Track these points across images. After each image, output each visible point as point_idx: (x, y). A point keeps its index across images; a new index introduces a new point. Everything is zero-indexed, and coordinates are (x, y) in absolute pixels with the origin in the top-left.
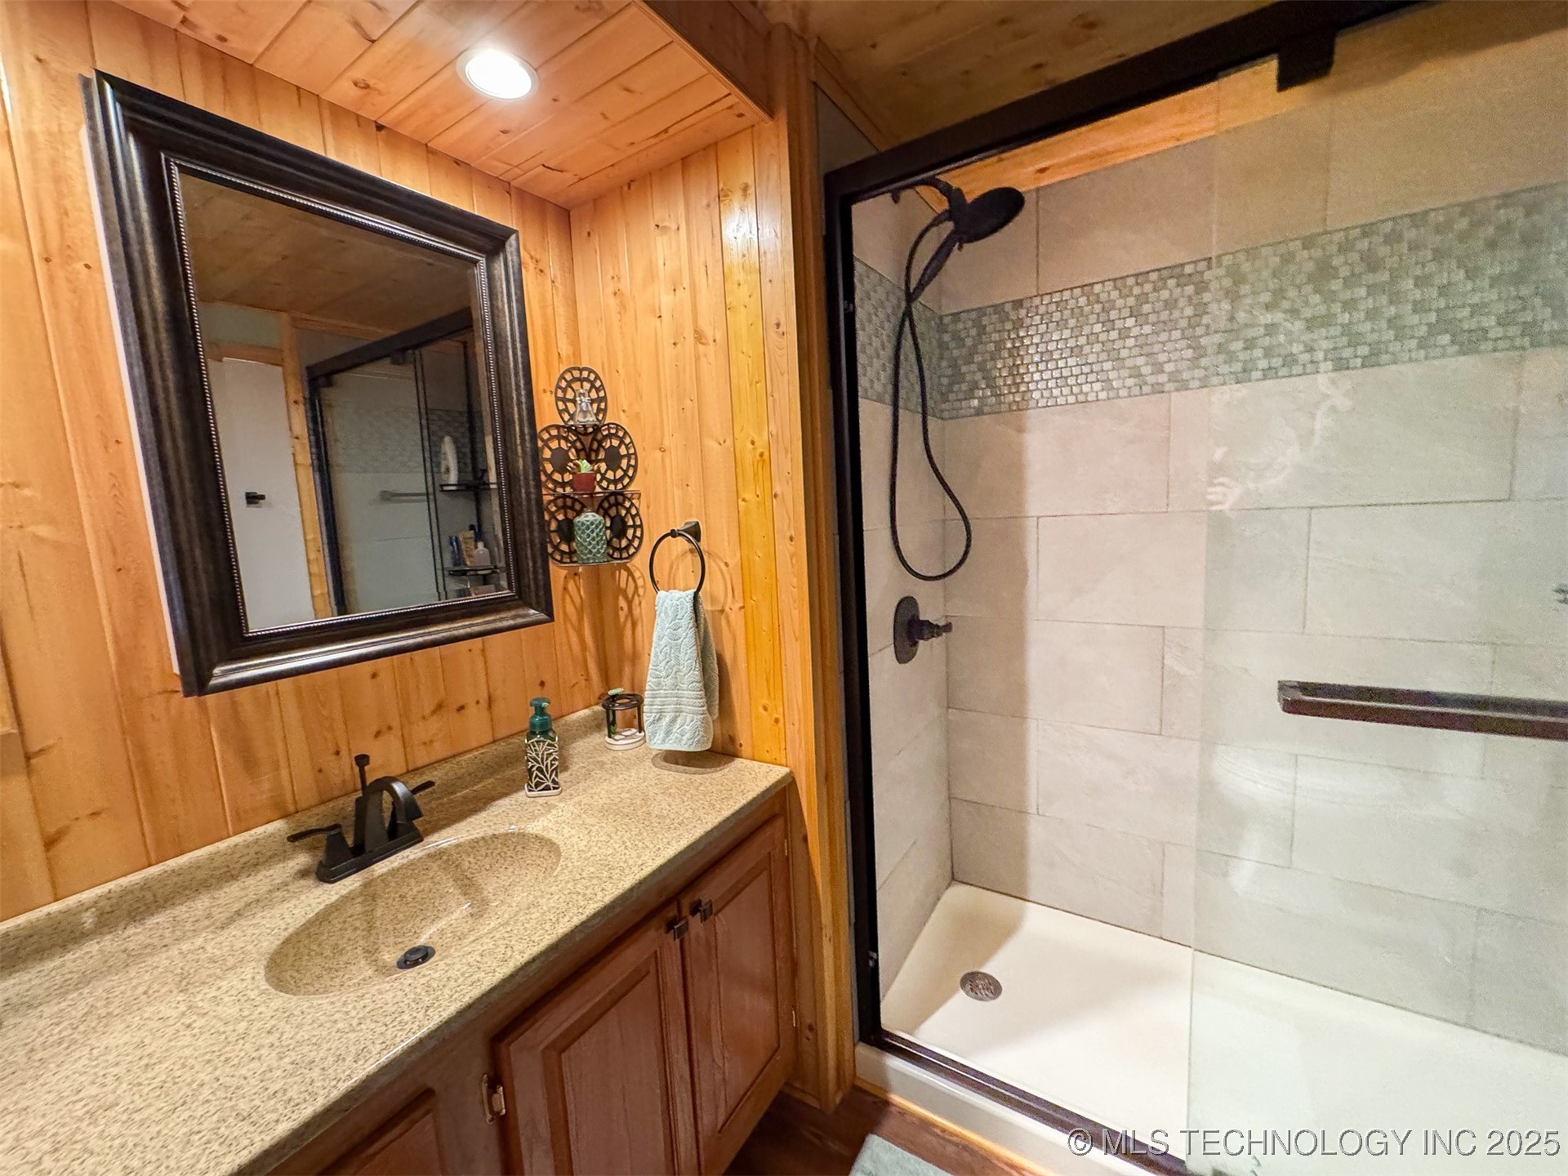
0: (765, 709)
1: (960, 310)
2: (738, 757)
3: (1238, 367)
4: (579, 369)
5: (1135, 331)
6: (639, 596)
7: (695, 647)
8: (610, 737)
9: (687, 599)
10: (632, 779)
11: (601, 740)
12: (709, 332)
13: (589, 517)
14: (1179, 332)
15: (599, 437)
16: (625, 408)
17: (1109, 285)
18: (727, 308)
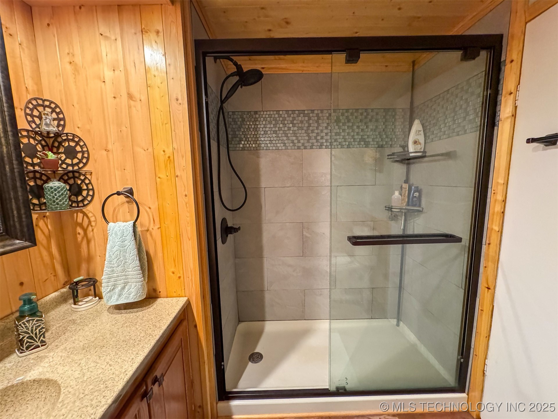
0: (173, 273)
1: (235, 111)
2: (159, 298)
3: (319, 144)
4: (42, 99)
5: (292, 129)
6: (92, 226)
7: (135, 250)
8: (75, 304)
9: (130, 226)
10: (98, 324)
11: (69, 306)
12: (137, 95)
13: (55, 184)
14: (304, 131)
15: (59, 139)
16: (79, 126)
17: (284, 112)
18: (148, 86)
